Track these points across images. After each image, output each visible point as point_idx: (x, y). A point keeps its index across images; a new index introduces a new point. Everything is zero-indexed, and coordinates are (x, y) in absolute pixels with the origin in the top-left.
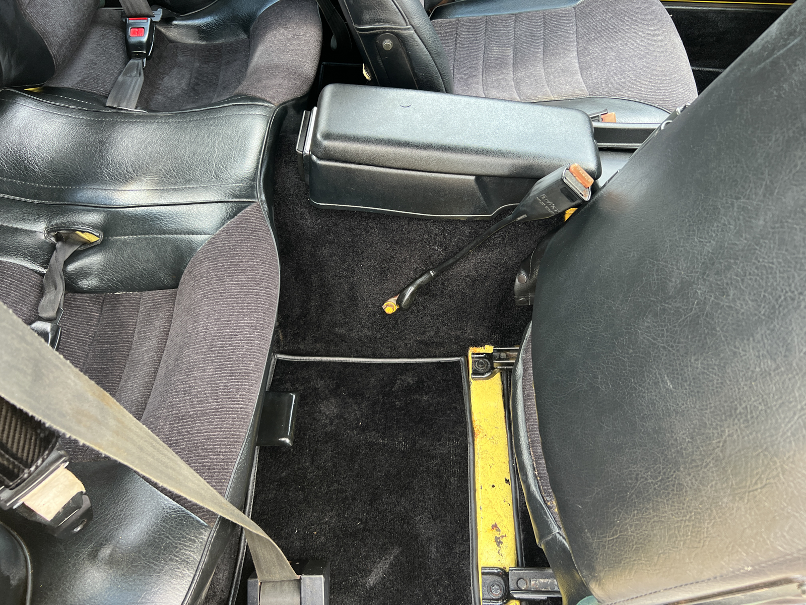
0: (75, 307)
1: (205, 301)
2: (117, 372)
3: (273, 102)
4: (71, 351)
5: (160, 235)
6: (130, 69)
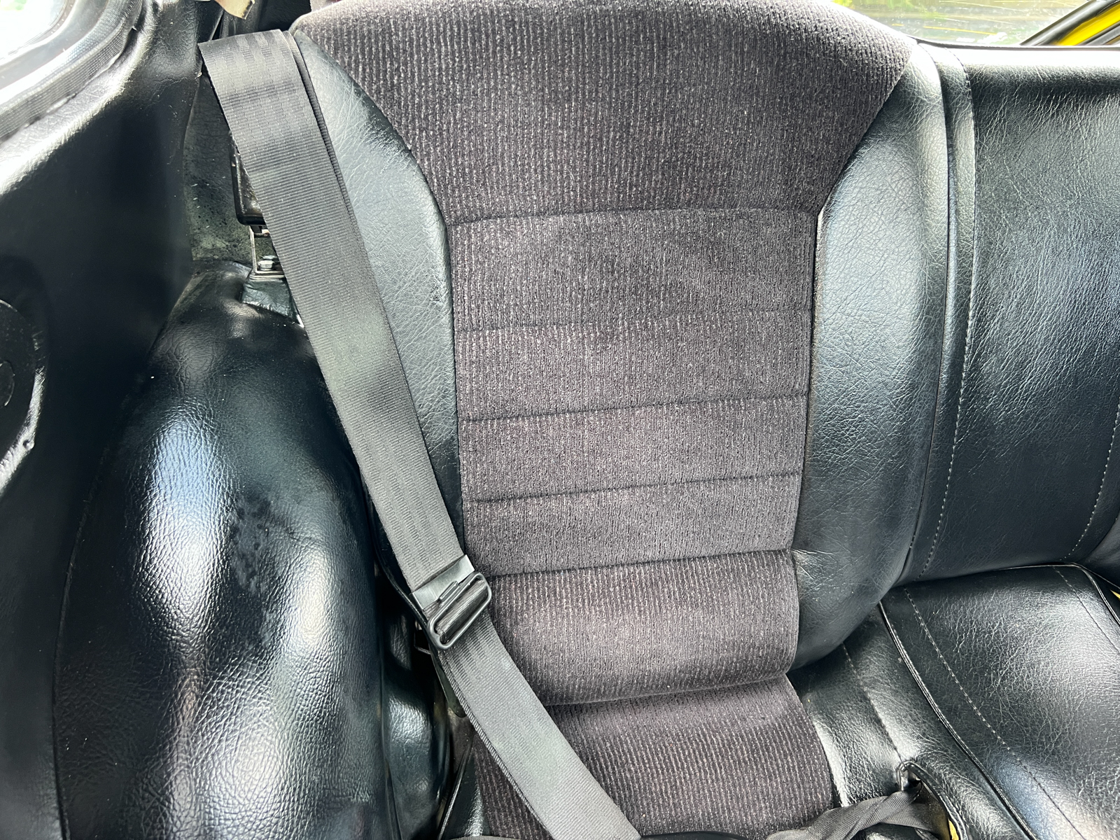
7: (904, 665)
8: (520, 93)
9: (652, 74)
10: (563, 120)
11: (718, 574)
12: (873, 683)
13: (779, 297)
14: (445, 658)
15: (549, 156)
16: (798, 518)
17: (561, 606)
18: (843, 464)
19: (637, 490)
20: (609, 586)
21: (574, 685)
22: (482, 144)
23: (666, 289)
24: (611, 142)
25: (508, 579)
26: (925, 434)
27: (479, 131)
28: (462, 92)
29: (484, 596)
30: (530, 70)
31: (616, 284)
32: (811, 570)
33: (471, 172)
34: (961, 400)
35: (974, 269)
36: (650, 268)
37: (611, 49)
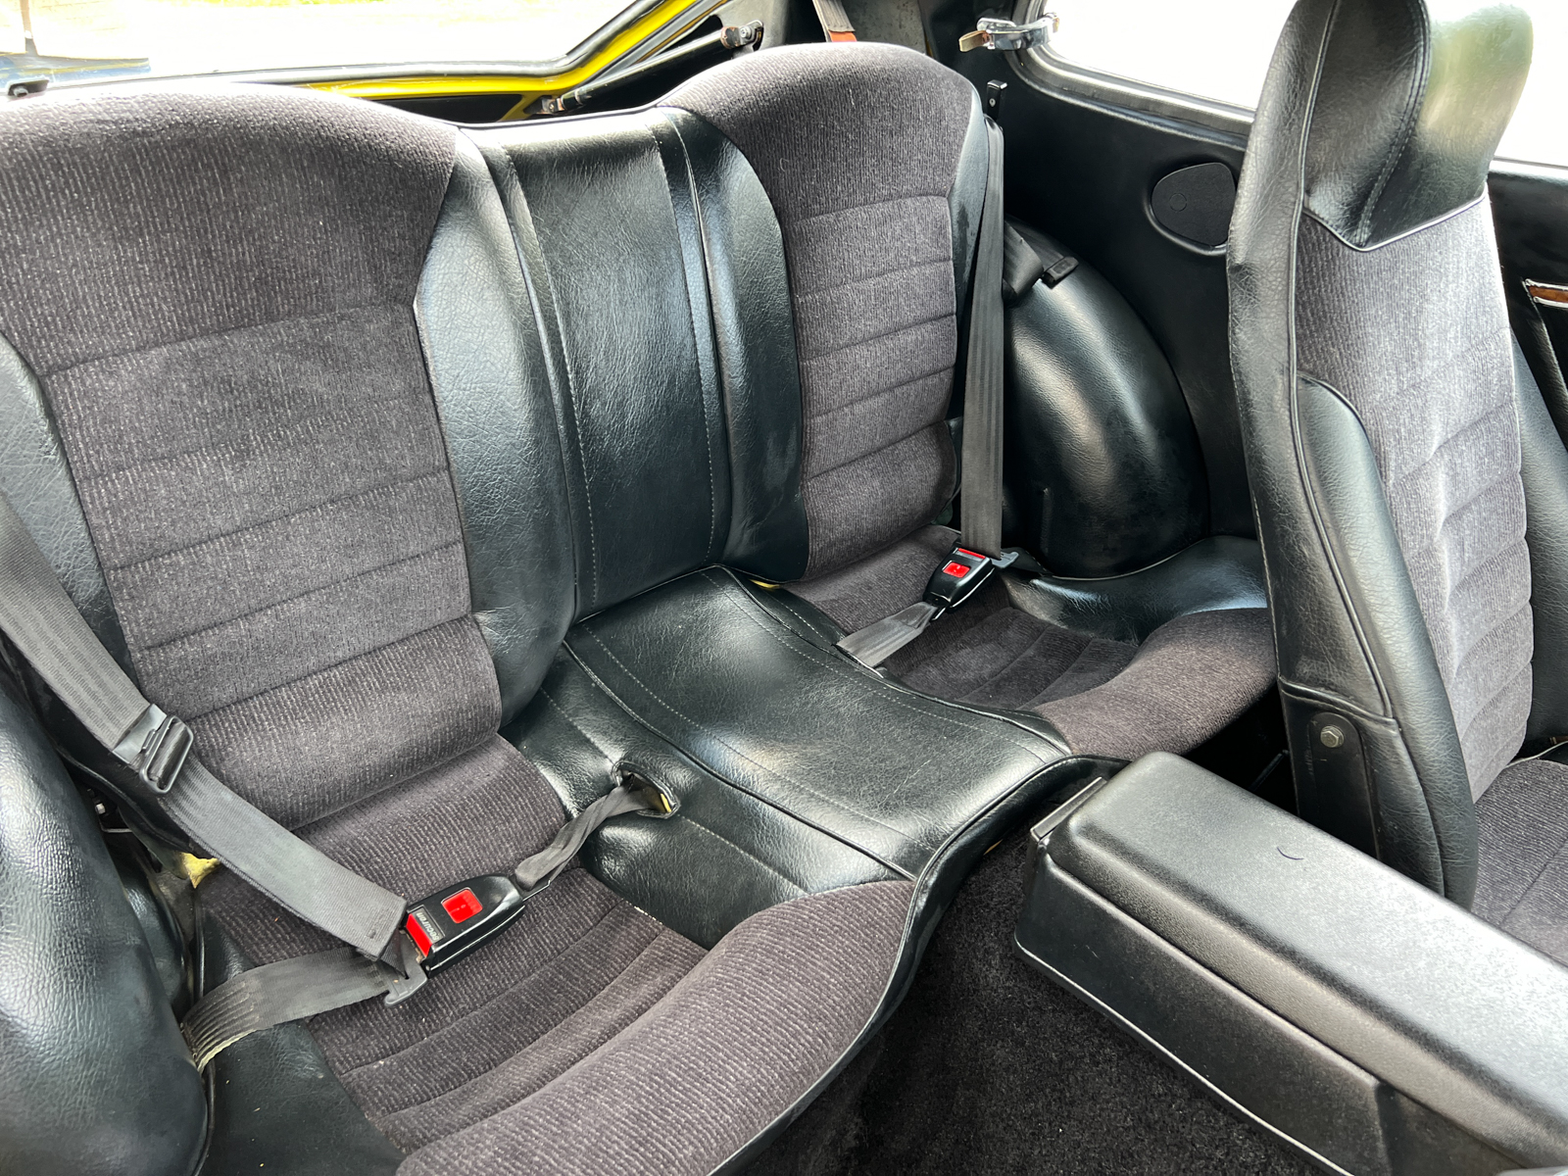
0: (574, 893)
1: (713, 992)
2: (537, 1027)
3: (1074, 745)
4: (515, 953)
5: (745, 851)
6: (911, 615)
7: (598, 687)
8: (87, 234)
9: (220, 199)
10: (140, 255)
11: (411, 654)
12: (576, 713)
13: (398, 386)
14: (166, 804)
15: (134, 292)
16: (470, 582)
17: (264, 730)
18: (496, 524)
19: (312, 595)
20: (307, 697)
21: (297, 803)
22: (59, 290)
23: (289, 398)
24: (196, 269)
25: (199, 720)
26: (559, 481)
27: (53, 278)
28: (23, 242)
29: (185, 738)
30: (92, 211)
31: (238, 402)
32: (494, 626)
33: (54, 320)
34: (581, 445)
35: (561, 329)
36: (268, 382)
37: (171, 180)
